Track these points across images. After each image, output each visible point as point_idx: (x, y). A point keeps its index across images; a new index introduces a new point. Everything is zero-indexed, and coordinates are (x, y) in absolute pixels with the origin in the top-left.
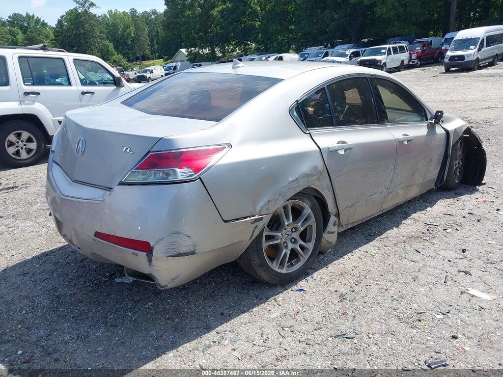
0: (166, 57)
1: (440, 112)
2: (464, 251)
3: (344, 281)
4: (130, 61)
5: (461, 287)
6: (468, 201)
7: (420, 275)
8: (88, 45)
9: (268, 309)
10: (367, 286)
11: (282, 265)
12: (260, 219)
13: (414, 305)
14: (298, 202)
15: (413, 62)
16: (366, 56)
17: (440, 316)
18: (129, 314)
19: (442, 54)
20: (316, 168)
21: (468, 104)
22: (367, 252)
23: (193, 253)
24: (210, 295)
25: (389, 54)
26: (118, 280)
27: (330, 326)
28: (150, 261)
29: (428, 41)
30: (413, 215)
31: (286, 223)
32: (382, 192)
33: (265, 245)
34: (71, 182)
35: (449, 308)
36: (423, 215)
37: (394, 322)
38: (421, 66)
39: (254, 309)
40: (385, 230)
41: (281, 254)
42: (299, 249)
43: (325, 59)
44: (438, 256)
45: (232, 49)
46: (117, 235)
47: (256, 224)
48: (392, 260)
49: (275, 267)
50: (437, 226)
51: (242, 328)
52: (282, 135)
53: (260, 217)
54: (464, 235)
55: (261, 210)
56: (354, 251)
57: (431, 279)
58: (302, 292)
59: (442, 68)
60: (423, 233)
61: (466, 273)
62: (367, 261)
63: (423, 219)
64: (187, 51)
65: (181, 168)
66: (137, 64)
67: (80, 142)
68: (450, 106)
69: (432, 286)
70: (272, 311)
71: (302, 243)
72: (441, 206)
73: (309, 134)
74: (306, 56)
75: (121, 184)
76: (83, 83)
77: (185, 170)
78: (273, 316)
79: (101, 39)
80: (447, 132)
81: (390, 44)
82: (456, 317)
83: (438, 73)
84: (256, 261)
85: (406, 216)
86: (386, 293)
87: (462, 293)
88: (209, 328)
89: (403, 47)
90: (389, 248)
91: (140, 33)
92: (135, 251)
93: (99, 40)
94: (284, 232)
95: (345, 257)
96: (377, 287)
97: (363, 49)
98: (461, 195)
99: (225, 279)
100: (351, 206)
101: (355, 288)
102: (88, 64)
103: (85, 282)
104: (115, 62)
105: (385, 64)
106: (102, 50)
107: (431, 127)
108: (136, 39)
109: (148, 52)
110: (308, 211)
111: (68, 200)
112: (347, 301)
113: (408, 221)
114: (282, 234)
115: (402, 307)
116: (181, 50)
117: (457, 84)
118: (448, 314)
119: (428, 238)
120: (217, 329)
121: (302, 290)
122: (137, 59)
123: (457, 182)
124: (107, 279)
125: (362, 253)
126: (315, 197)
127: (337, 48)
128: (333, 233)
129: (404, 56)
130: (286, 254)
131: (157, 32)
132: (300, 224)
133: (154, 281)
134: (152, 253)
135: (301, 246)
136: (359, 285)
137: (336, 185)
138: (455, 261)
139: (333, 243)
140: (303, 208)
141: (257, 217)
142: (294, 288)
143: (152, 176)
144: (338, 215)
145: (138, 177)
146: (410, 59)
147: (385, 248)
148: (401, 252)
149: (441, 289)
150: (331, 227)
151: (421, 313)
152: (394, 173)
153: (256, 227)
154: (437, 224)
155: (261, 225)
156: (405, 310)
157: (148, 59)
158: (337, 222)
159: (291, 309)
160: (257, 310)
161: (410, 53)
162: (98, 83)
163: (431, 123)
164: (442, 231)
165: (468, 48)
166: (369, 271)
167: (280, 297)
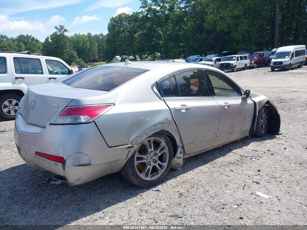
0: (108, 61)
1: (248, 91)
2: (259, 171)
3: (184, 186)
4: (86, 62)
5: (252, 191)
6: (269, 144)
7: (230, 184)
8: (62, 53)
9: (136, 200)
10: (197, 189)
11: (147, 175)
12: (132, 147)
13: (222, 200)
14: (157, 139)
15: (252, 65)
16: (224, 61)
17: (236, 206)
18: (55, 201)
19: (270, 60)
20: (166, 119)
21: (282, 89)
22: (201, 170)
23: (89, 165)
24: (104, 192)
25: (238, 60)
26: (52, 183)
27: (170, 210)
28: (64, 168)
29: (261, 53)
30: (234, 151)
31: (150, 150)
32: (212, 135)
33: (136, 163)
34: (26, 124)
35: (242, 202)
36: (240, 151)
37: (208, 209)
38: (257, 67)
39: (128, 201)
40: (215, 159)
41: (146, 169)
42: (158, 166)
43: (200, 62)
44: (243, 173)
45: (146, 57)
46: (47, 153)
47: (129, 149)
48: (215, 175)
49: (142, 176)
50: (247, 157)
51: (118, 211)
52: (145, 100)
53: (132, 145)
54: (261, 162)
55: (132, 141)
56: (194, 170)
57: (236, 186)
58: (158, 192)
59: (269, 69)
60: (238, 161)
61: (257, 183)
62: (201, 175)
63: (239, 153)
64: (120, 57)
65: (84, 116)
66: (90, 64)
67: (33, 101)
68: (271, 90)
69: (235, 190)
70: (138, 201)
71: (160, 162)
72: (253, 146)
73: (164, 100)
74: (189, 61)
75: (51, 124)
76: (51, 73)
77: (86, 117)
78: (137, 204)
79: (70, 50)
80: (255, 103)
81: (239, 54)
82: (245, 207)
83: (267, 72)
84: (130, 172)
85: (230, 151)
86: (207, 193)
87: (252, 194)
88: (98, 210)
89: (246, 56)
90: (215, 169)
91: (93, 46)
92: (56, 163)
93: (68, 50)
94: (149, 156)
95: (188, 173)
96: (203, 190)
97: (223, 57)
98: (266, 140)
99: (115, 184)
100: (192, 143)
101: (190, 190)
102: (55, 63)
103: (33, 183)
104: (78, 62)
105: (235, 65)
106: (70, 55)
107: (244, 100)
108: (90, 50)
109: (97, 57)
110: (163, 144)
111: (23, 134)
112: (183, 197)
113: (230, 154)
114: (147, 157)
115: (215, 201)
116: (116, 56)
117: (277, 78)
118: (241, 205)
119: (240, 164)
120: (103, 210)
121: (158, 190)
122: (91, 61)
123: (263, 132)
124: (46, 182)
125: (198, 171)
126: (168, 136)
127: (208, 56)
128: (180, 158)
129: (247, 62)
130: (149, 169)
131: (103, 46)
132: (158, 151)
133: (66, 181)
134: (65, 163)
135: (159, 164)
136: (193, 188)
137: (180, 130)
138: (253, 176)
139: (181, 164)
140: (161, 142)
141: (130, 145)
142: (154, 189)
143: (68, 120)
144: (183, 147)
145: (61, 121)
146: (251, 64)
147: (213, 168)
148: (222, 170)
149: (240, 191)
150: (178, 154)
151: (225, 205)
152: (219, 125)
153: (130, 151)
154: (247, 156)
155: (132, 150)
156: (216, 203)
157: (97, 61)
158: (182, 152)
159: (149, 201)
160: (129, 201)
161: (250, 60)
162: (60, 73)
163: (244, 97)
164: (250, 159)
165: (284, 57)
166: (201, 181)
167: (144, 194)
